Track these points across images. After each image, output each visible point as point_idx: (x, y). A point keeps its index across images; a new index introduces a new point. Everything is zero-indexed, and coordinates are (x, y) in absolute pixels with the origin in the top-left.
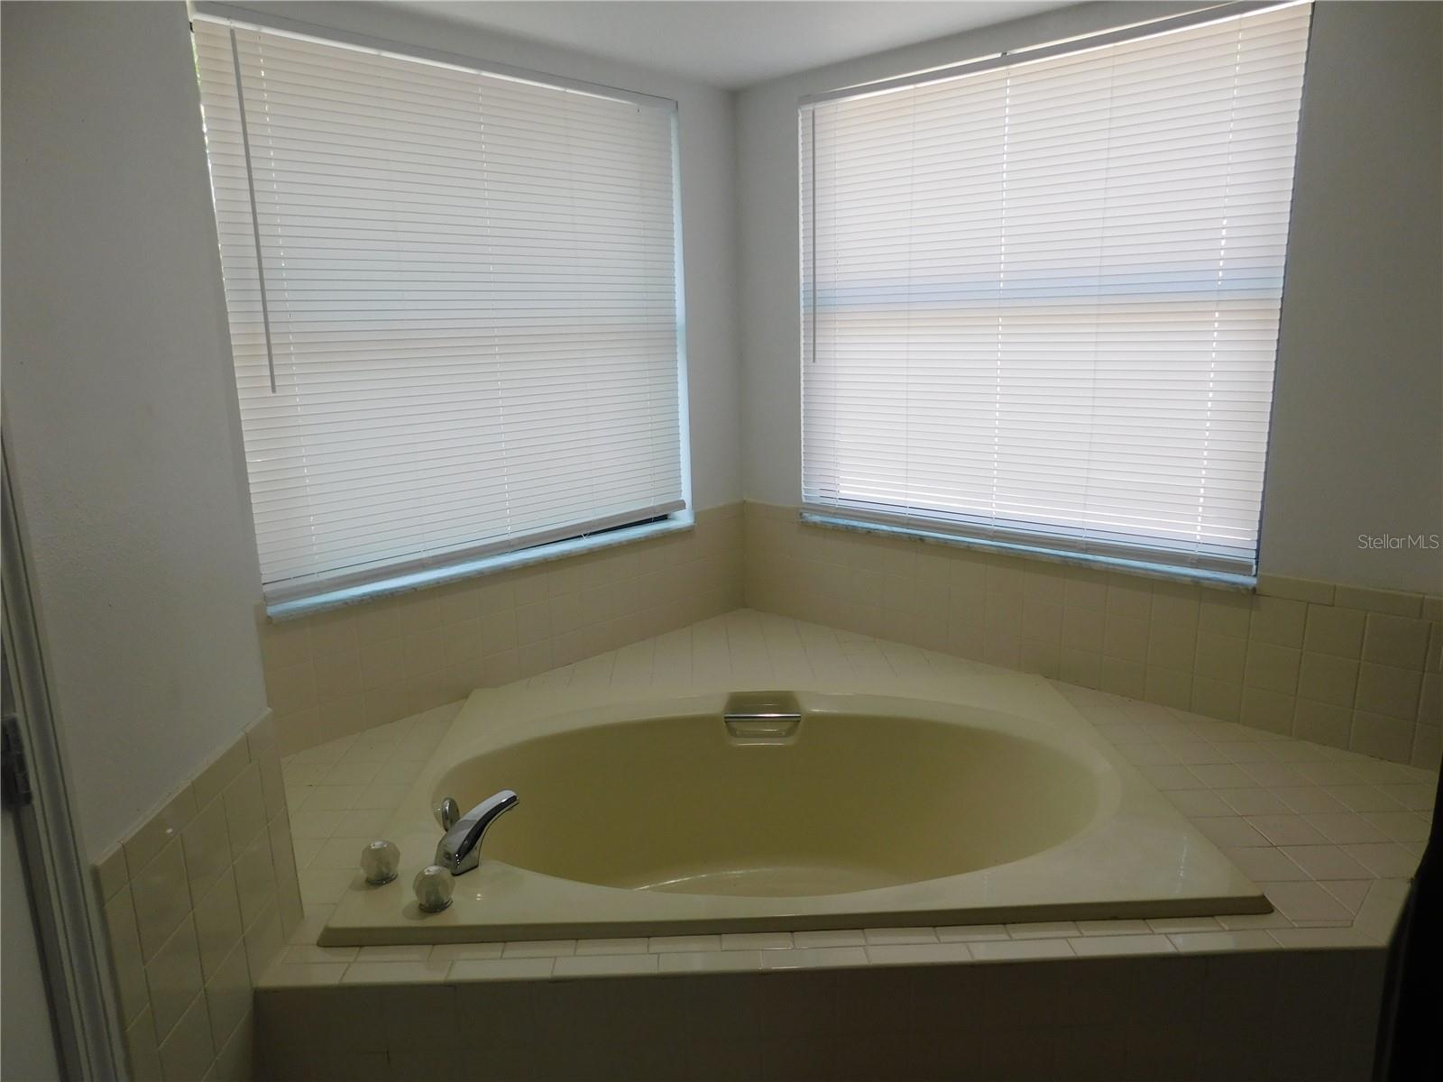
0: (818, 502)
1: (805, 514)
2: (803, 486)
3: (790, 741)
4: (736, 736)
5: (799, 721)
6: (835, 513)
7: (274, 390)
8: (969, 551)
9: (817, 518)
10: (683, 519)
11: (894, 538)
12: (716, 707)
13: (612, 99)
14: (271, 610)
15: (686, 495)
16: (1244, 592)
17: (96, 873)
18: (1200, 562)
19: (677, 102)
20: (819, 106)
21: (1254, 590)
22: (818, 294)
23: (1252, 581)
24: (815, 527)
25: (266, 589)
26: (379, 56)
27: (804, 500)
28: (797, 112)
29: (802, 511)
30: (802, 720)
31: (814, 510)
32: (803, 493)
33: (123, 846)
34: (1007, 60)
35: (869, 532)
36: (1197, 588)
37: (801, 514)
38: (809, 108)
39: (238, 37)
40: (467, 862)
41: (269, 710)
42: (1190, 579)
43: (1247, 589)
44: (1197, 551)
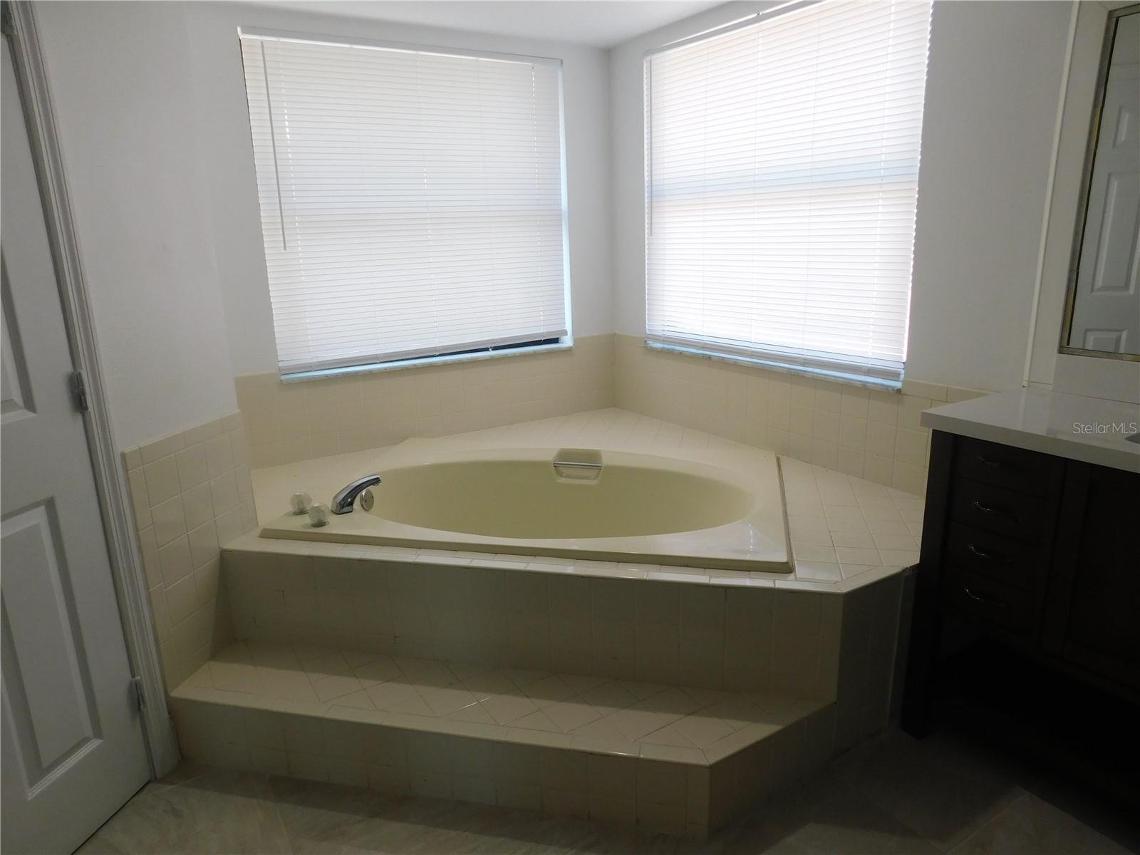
0: (660, 334)
1: (650, 342)
2: (647, 322)
3: (594, 482)
4: (561, 476)
5: (600, 469)
6: (663, 341)
7: (285, 249)
8: (736, 366)
9: (658, 345)
10: (567, 342)
11: (694, 357)
12: (550, 457)
13: (506, 62)
14: (283, 378)
15: (568, 327)
16: (892, 392)
17: (123, 456)
18: (870, 372)
19: (562, 61)
20: (654, 57)
21: (899, 391)
22: (654, 188)
23: (898, 385)
24: (653, 350)
25: (281, 364)
26: (351, 48)
27: (648, 332)
28: (643, 62)
29: (646, 339)
30: (602, 468)
31: (655, 339)
32: (647, 327)
33: (140, 448)
34: (759, 19)
35: (681, 353)
36: (864, 390)
37: (646, 342)
38: (648, 58)
39: (265, 45)
40: (346, 509)
41: (239, 410)
42: (860, 383)
43: (893, 390)
44: (870, 364)
